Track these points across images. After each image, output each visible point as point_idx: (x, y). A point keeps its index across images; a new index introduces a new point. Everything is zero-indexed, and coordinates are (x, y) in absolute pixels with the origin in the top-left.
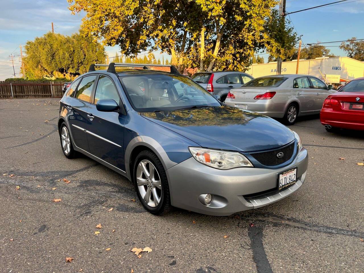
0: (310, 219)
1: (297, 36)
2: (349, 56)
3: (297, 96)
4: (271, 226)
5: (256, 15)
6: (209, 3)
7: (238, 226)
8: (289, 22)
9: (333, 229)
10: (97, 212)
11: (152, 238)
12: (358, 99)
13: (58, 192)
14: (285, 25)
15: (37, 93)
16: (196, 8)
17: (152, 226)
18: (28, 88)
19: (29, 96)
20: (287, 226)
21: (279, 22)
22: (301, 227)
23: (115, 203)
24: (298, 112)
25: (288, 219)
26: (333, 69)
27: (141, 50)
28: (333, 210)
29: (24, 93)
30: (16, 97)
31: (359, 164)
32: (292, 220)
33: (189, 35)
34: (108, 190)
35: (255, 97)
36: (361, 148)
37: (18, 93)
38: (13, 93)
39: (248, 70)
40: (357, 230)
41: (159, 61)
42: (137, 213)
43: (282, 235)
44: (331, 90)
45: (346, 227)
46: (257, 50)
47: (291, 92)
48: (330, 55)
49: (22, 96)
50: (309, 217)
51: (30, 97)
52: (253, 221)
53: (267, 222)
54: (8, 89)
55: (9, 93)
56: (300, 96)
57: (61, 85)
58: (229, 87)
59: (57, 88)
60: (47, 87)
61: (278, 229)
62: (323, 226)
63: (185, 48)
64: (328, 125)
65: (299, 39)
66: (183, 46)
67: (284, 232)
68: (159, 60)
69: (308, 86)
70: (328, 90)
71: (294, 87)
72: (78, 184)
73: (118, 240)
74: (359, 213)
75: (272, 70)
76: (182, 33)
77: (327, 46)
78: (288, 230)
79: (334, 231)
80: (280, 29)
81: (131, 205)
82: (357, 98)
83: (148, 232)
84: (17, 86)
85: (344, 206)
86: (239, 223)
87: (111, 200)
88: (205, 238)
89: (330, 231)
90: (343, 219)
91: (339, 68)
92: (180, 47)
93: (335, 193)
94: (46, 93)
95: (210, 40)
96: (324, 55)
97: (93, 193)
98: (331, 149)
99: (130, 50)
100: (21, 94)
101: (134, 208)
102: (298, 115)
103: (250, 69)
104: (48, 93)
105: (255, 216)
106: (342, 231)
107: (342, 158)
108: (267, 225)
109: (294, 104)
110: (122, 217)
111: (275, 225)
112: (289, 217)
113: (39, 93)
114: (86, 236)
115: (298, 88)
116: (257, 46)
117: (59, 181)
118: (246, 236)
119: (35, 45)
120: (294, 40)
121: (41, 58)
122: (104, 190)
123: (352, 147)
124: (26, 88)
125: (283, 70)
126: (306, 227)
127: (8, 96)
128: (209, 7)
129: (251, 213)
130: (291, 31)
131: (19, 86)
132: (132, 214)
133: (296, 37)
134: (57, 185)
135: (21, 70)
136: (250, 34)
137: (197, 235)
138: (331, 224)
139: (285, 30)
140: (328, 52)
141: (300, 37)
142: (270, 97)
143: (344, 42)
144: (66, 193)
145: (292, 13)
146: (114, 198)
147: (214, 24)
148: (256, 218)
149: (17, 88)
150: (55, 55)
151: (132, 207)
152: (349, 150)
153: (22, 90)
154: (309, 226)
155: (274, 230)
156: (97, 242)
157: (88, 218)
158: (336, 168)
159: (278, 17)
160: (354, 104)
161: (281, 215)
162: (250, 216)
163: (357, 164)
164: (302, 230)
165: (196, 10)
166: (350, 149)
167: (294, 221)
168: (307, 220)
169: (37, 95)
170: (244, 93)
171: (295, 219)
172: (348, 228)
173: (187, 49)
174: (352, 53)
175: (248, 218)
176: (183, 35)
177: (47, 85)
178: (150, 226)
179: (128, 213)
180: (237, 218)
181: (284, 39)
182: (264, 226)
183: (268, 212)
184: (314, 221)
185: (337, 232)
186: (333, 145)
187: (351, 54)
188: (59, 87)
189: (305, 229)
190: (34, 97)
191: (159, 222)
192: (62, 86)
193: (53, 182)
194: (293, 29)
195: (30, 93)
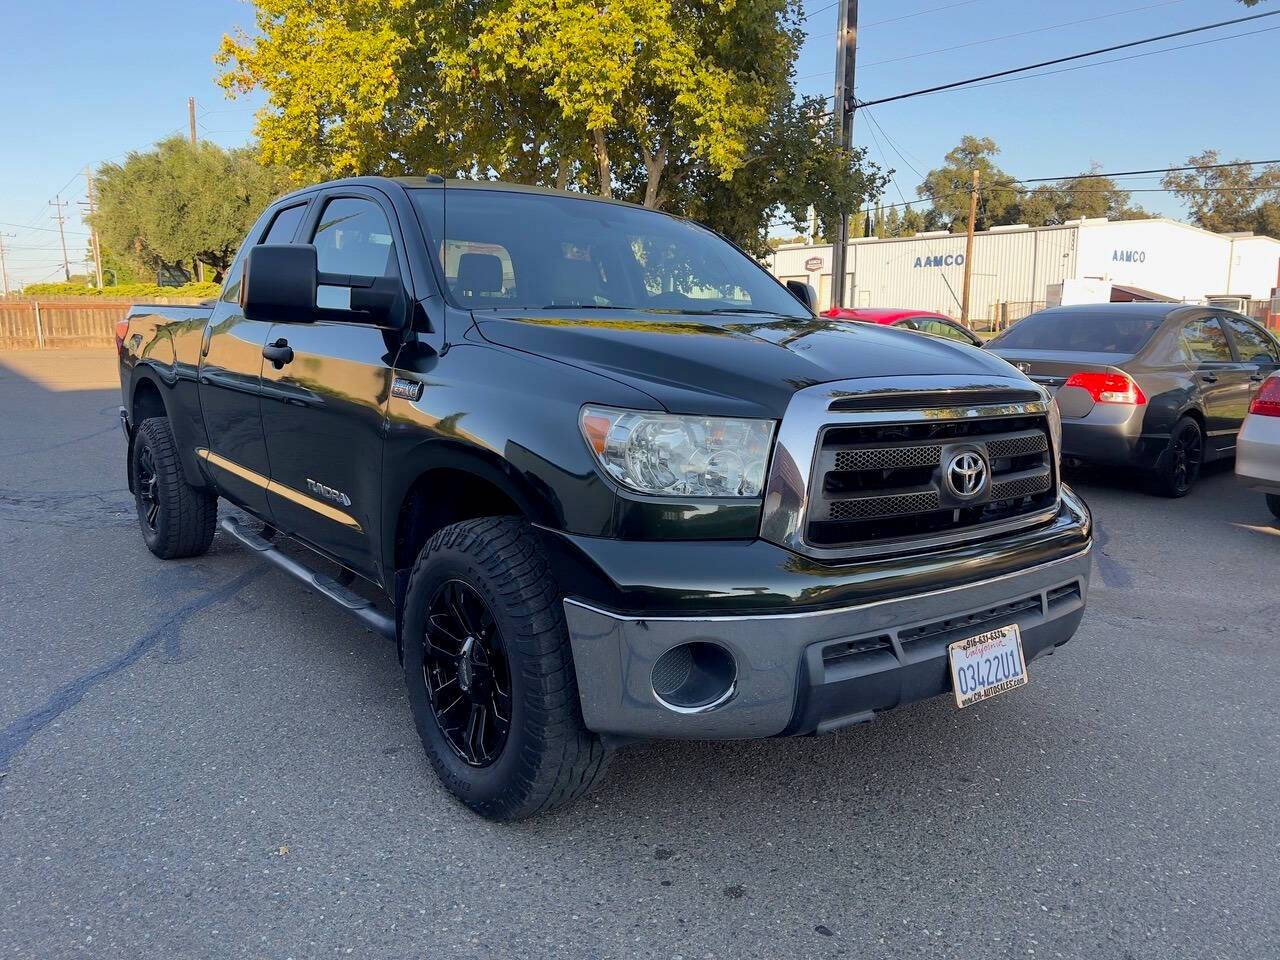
18: (88, 316)
19: (89, 339)
29: (76, 332)
30: (51, 342)
37: (57, 332)
38: (43, 332)
49: (70, 341)
51: (92, 343)
54: (29, 320)
55: (31, 331)
84: (53, 311)
100: (66, 335)
119: (125, 177)
121: (143, 220)
127: (25, 341)
131: (61, 311)
140: (1124, 200)
149: (53, 318)
153: (69, 322)
187: (1200, 208)
190: (105, 344)
195: (95, 332)
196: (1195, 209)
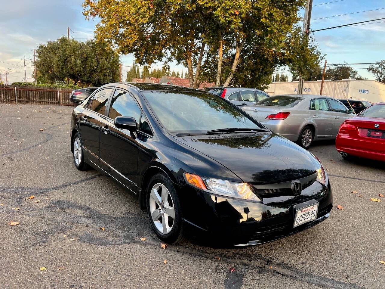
0: (304, 265)
1: (321, 55)
2: (378, 79)
3: (313, 118)
4: (255, 272)
5: (277, 31)
6: (228, 15)
7: (216, 269)
8: (312, 40)
9: (329, 281)
10: (54, 241)
11: (106, 281)
12: (377, 126)
13: (19, 214)
14: (308, 42)
15: (42, 99)
16: (215, 19)
17: (112, 263)
18: (33, 93)
19: (33, 101)
20: (275, 274)
21: (302, 39)
22: (291, 276)
23: (81, 230)
24: (314, 136)
25: (278, 265)
26: (360, 91)
27: (156, 61)
28: (333, 256)
29: (29, 98)
30: (20, 102)
31: (373, 199)
32: (282, 265)
33: (208, 48)
34: (79, 214)
35: (267, 117)
36: (378, 180)
37: (22, 98)
38: (18, 97)
39: (267, 88)
40: (357, 283)
41: (178, 74)
42: (101, 245)
43: (265, 285)
44: (352, 113)
45: (345, 279)
46: (278, 68)
47: (308, 114)
48: (357, 77)
49: (27, 101)
50: (303, 263)
51: (35, 103)
52: (236, 264)
53: (252, 266)
54: (13, 93)
55: (13, 97)
56: (317, 118)
57: (68, 92)
58: (242, 104)
59: (65, 95)
60: (54, 93)
61: (262, 277)
62: (317, 276)
63: (202, 61)
64: (344, 152)
65: (323, 59)
66: (201, 59)
67: (268, 281)
68: (178, 72)
69: (326, 108)
70: (349, 114)
71: (310, 109)
72: (47, 205)
73: (64, 280)
74: (363, 261)
75: (296, 89)
76: (199, 45)
77: (355, 68)
78: (275, 278)
79: (329, 284)
80: (302, 46)
81: (98, 235)
82: (375, 125)
83: (104, 272)
84: (21, 91)
85: (347, 251)
86: (217, 266)
87: (77, 227)
88: (170, 285)
89: (325, 283)
90: (343, 269)
91: (366, 92)
92: (197, 59)
93: (340, 234)
94: (53, 100)
95: (229, 54)
96: (351, 76)
97: (60, 217)
98: (344, 179)
99: (144, 60)
100: (26, 100)
101: (100, 238)
102: (314, 139)
103: (270, 87)
104: (55, 100)
105: (240, 258)
106: (339, 284)
107: (355, 191)
108: (250, 271)
109: (310, 127)
110: (81, 250)
111: (261, 270)
112: (279, 262)
113: (44, 99)
114: (28, 273)
115: (314, 109)
116: (278, 63)
117: (27, 199)
118: (222, 284)
119: (47, 49)
120: (317, 59)
121: (52, 63)
122: (73, 214)
123: (368, 179)
124: (31, 94)
125: (307, 90)
126: (297, 276)
127: (11, 101)
128: (227, 19)
129: (235, 254)
130: (315, 49)
131: (24, 91)
132: (94, 247)
133: (319, 56)
134: (23, 204)
135: (33, 74)
136: (271, 50)
137: (163, 279)
138: (328, 274)
139: (308, 48)
140: (355, 74)
141: (324, 56)
142: (283, 118)
143: (372, 64)
144: (29, 215)
145: (316, 31)
146: (82, 225)
147: (233, 38)
148: (240, 261)
149: (21, 93)
150: (67, 61)
151: (98, 237)
152: (363, 182)
153: (27, 95)
154: (300, 274)
155: (257, 278)
156: (38, 281)
157: (40, 249)
158: (346, 202)
159: (301, 34)
160: (373, 131)
161: (270, 258)
162: (234, 257)
163: (370, 199)
164: (292, 280)
165: (215, 22)
166: (365, 181)
167: (284, 267)
168: (300, 267)
169: (42, 102)
170: (255, 112)
171: (286, 265)
172: (347, 280)
173: (204, 62)
174: (381, 76)
175: (230, 260)
176: (201, 47)
177: (54, 91)
178: (110, 264)
179: (90, 245)
180: (217, 259)
181: (307, 57)
182: (246, 272)
183: (256, 254)
184: (308, 268)
185: (332, 286)
186: (347, 175)
187: (379, 78)
188: (66, 94)
189: (295, 279)
190: (39, 103)
191: (122, 259)
192: (70, 93)
193: (19, 201)
194: (316, 47)
195: (35, 99)
196: (378, 78)
